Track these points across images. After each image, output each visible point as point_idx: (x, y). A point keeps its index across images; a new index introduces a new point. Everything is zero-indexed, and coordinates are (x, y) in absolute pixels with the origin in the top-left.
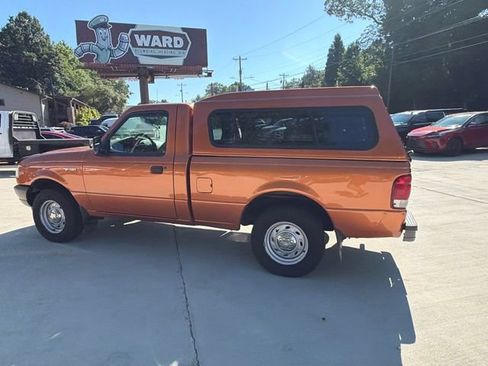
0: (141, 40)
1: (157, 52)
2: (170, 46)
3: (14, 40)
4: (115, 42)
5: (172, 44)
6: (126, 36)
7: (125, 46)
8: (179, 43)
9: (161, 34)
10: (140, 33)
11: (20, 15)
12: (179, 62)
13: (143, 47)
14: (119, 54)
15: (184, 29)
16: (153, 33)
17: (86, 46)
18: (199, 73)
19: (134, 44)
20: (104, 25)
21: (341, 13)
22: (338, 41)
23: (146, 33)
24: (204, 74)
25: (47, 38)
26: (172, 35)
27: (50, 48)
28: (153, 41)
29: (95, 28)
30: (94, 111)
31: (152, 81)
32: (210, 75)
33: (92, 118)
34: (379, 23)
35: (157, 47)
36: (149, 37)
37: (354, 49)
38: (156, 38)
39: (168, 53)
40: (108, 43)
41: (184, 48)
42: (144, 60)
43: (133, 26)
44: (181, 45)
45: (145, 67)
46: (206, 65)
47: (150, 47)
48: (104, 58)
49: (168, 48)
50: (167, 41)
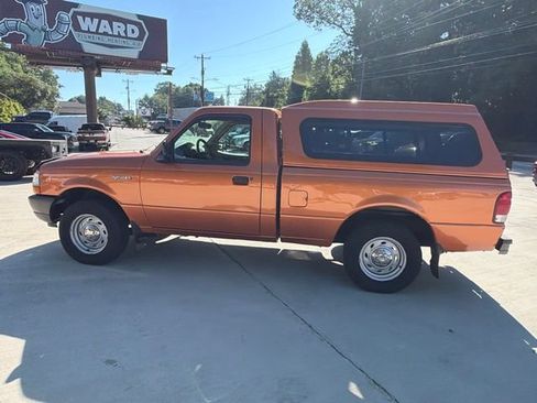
0: (85, 24)
1: (106, 40)
2: (123, 34)
4: (50, 23)
5: (125, 32)
6: (66, 17)
7: (65, 29)
8: (133, 31)
9: (111, 18)
10: (84, 15)
12: (133, 54)
13: (89, 31)
14: (56, 38)
15: (139, 17)
16: (101, 17)
17: (11, 22)
18: (157, 69)
19: (77, 27)
21: (310, 19)
22: (305, 49)
23: (92, 16)
24: (163, 71)
26: (126, 22)
28: (101, 26)
29: (24, 2)
30: (17, 104)
31: (99, 75)
32: (169, 73)
33: (15, 114)
34: (348, 35)
35: (105, 34)
36: (96, 20)
37: (323, 59)
38: (105, 22)
39: (120, 42)
40: (42, 22)
41: (140, 38)
42: (89, 48)
43: (76, 5)
45: (91, 56)
46: (166, 61)
47: (97, 33)
48: (37, 41)
49: (119, 36)
50: (118, 28)
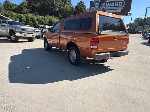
0: (108, 5)
1: (112, 8)
2: (117, 5)
3: (78, 9)
4: (100, 7)
5: (118, 5)
6: (103, 4)
7: (103, 7)
8: (120, 4)
9: (115, 2)
10: (108, 3)
11: (80, 2)
13: (108, 7)
16: (112, 2)
17: (92, 8)
20: (97, 2)
24: (128, 14)
25: (86, 7)
26: (119, 2)
27: (86, 10)
28: (112, 4)
29: (95, 3)
32: (130, 14)
35: (113, 6)
36: (111, 3)
39: (116, 8)
40: (98, 7)
42: (108, 11)
44: (121, 5)
46: (130, 11)
47: (110, 7)
49: (116, 6)
50: (116, 4)
